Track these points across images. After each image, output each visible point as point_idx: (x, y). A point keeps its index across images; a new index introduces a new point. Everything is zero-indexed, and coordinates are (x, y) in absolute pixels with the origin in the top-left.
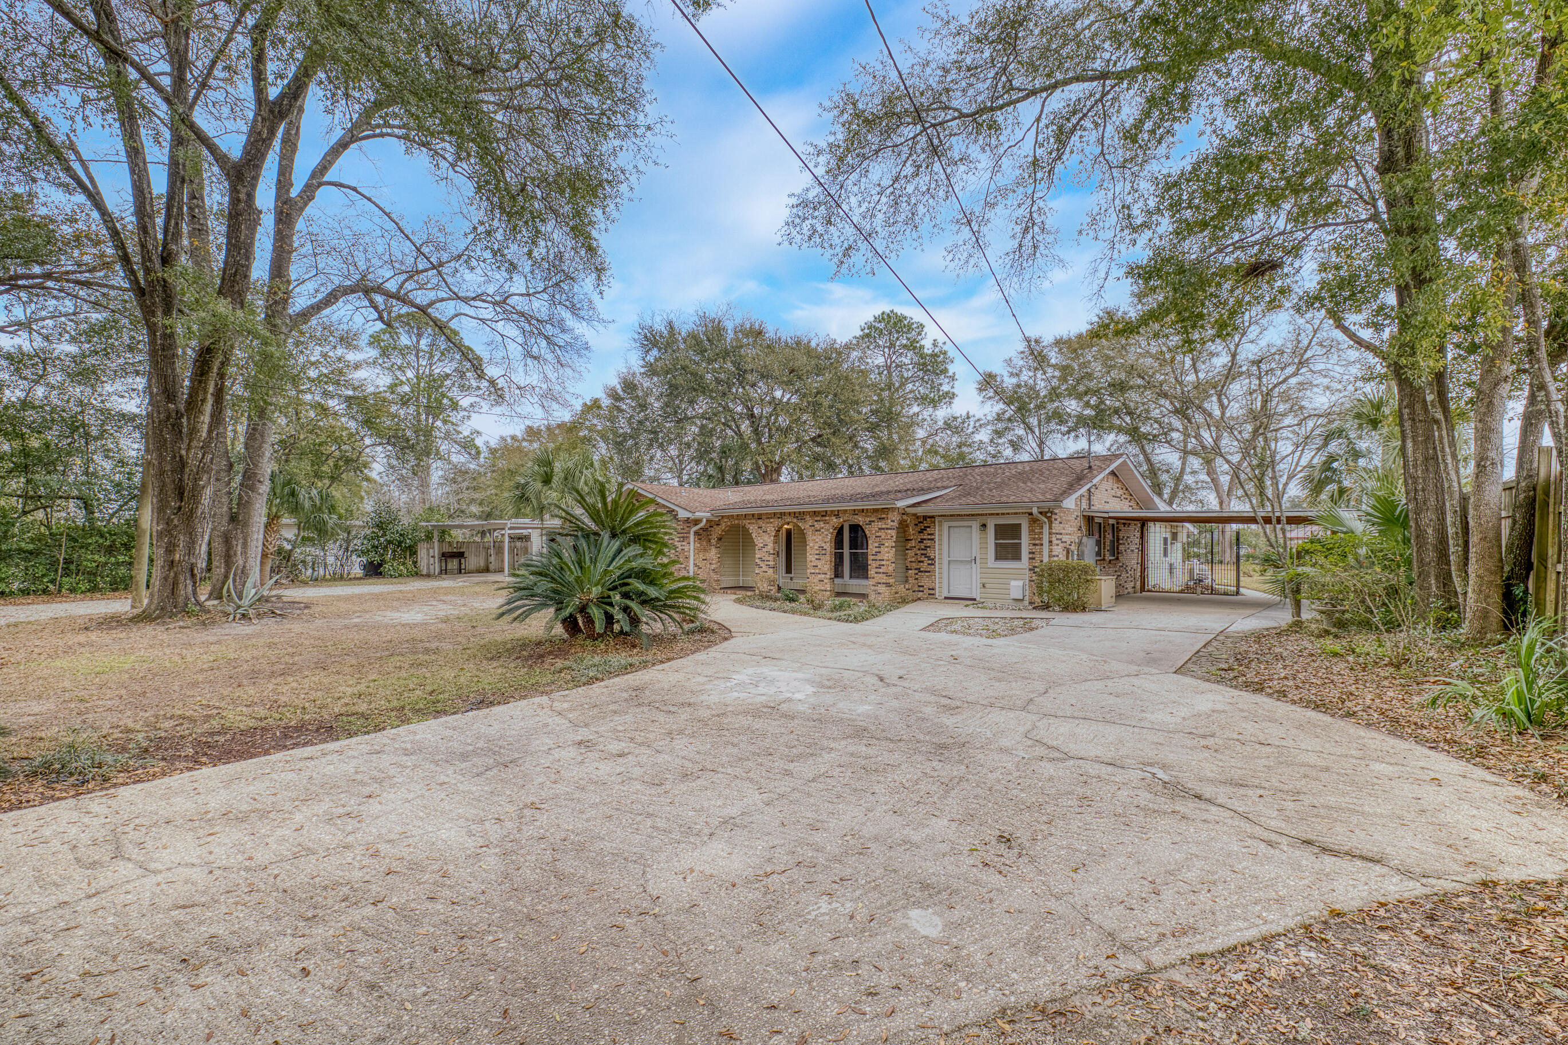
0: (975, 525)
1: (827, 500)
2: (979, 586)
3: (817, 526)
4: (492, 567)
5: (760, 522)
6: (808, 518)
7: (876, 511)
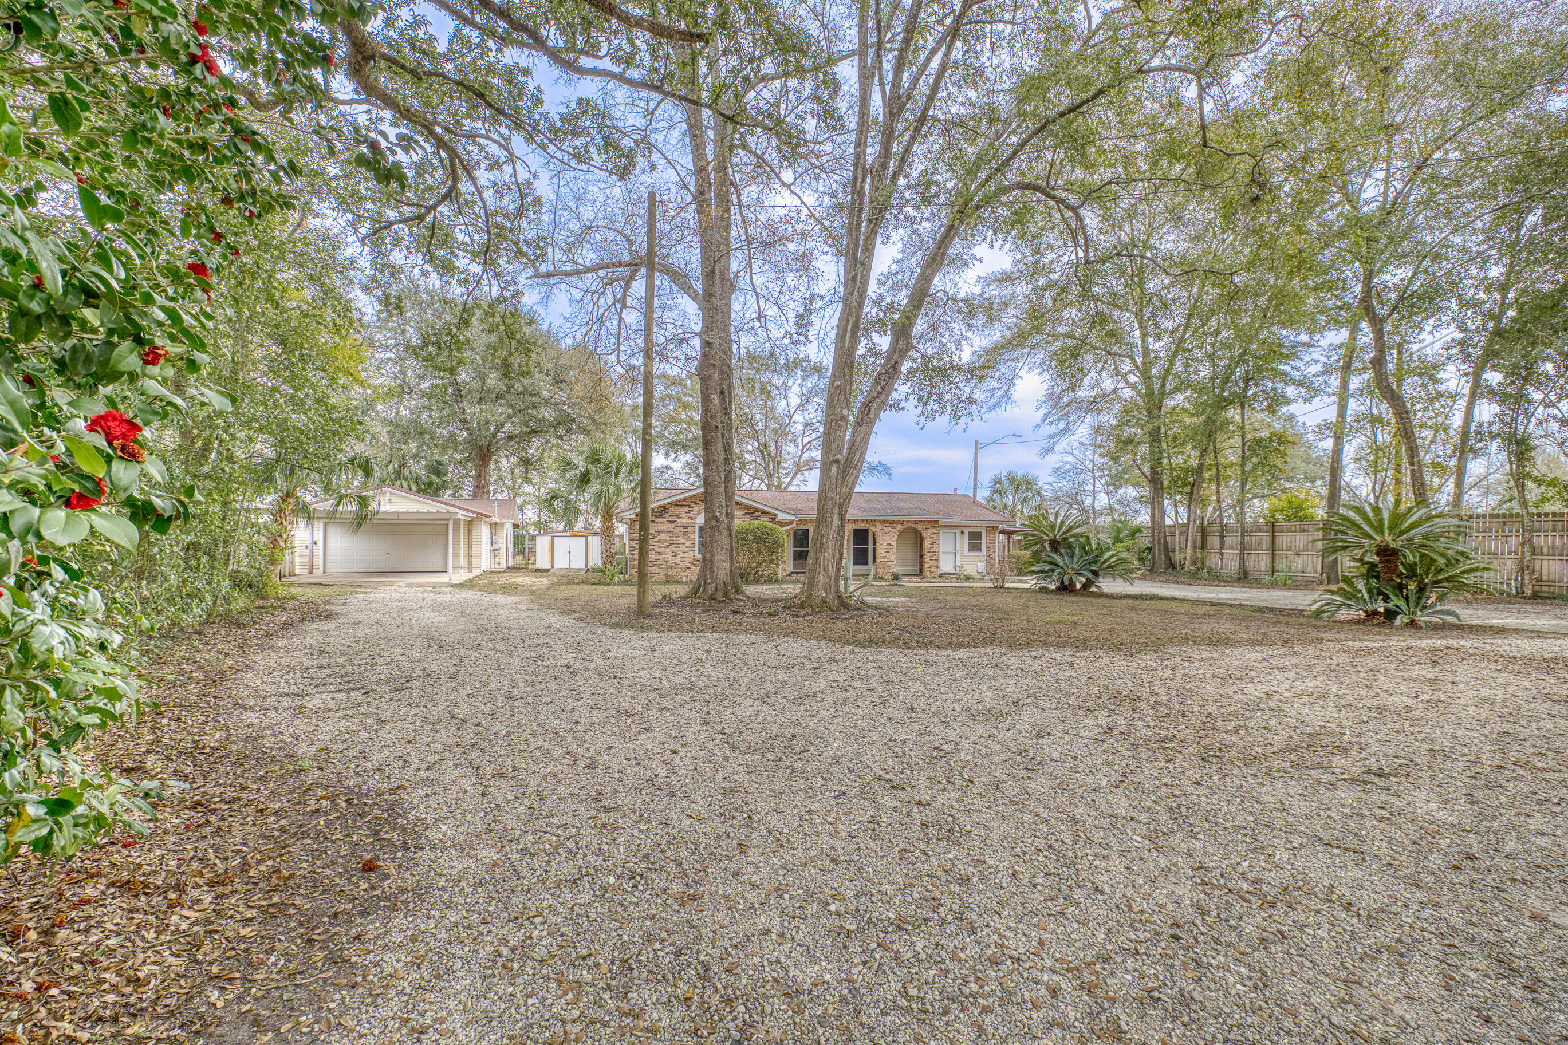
0: (958, 532)
2: (960, 566)
3: (886, 530)
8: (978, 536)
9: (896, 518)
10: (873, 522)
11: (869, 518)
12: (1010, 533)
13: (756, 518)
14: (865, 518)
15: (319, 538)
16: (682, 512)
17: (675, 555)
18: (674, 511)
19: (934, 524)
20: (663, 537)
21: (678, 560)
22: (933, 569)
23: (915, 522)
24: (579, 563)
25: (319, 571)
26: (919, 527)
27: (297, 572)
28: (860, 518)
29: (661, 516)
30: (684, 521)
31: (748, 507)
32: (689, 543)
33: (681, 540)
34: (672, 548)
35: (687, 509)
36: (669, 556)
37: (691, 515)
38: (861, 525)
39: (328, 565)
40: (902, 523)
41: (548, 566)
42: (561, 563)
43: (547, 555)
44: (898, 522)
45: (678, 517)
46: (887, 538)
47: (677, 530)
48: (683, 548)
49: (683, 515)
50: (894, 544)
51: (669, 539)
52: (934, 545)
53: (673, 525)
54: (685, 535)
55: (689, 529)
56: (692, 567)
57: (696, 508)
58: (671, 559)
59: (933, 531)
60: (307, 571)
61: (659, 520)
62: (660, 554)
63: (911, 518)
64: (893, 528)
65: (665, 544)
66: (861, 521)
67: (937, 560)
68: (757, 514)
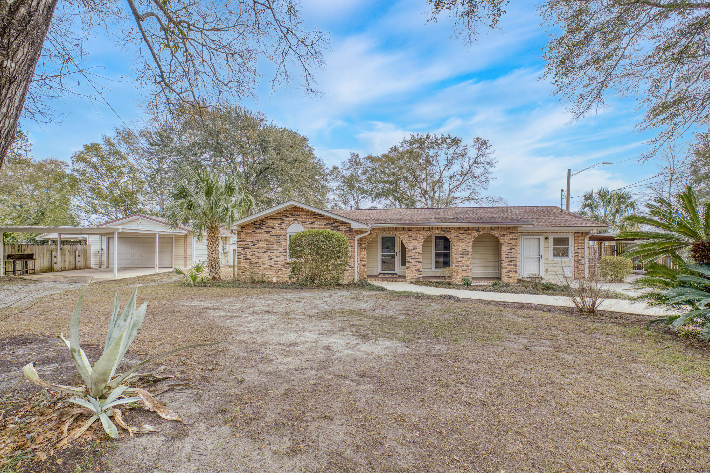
0: (542, 238)
1: (471, 220)
2: (544, 270)
3: (461, 236)
4: (56, 267)
5: (411, 233)
6: (453, 231)
7: (509, 228)
8: (565, 241)
9: (471, 225)
10: (448, 229)
11: (444, 225)
12: (600, 239)
13: (336, 228)
14: (439, 225)
15: (105, 246)
16: (276, 223)
17: (271, 259)
18: (270, 223)
19: (512, 230)
20: (261, 244)
21: (272, 263)
22: (511, 274)
23: (492, 229)
25: (104, 266)
26: (496, 234)
27: (93, 266)
28: (435, 226)
29: (260, 228)
30: (277, 231)
31: (329, 218)
32: (281, 250)
33: (275, 247)
34: (269, 253)
35: (280, 221)
36: (266, 260)
37: (283, 226)
39: (110, 263)
40: (478, 230)
44: (474, 229)
45: (273, 228)
46: (461, 243)
47: (272, 239)
48: (276, 253)
49: (277, 226)
50: (470, 249)
51: (266, 246)
52: (513, 251)
53: (269, 235)
54: (278, 243)
55: (281, 238)
56: (284, 269)
57: (287, 220)
58: (267, 263)
59: (511, 236)
60: (98, 266)
61: (259, 231)
62: (259, 258)
63: (488, 225)
64: (468, 234)
65: (263, 250)
66: (437, 228)
67: (516, 266)
68: (336, 224)
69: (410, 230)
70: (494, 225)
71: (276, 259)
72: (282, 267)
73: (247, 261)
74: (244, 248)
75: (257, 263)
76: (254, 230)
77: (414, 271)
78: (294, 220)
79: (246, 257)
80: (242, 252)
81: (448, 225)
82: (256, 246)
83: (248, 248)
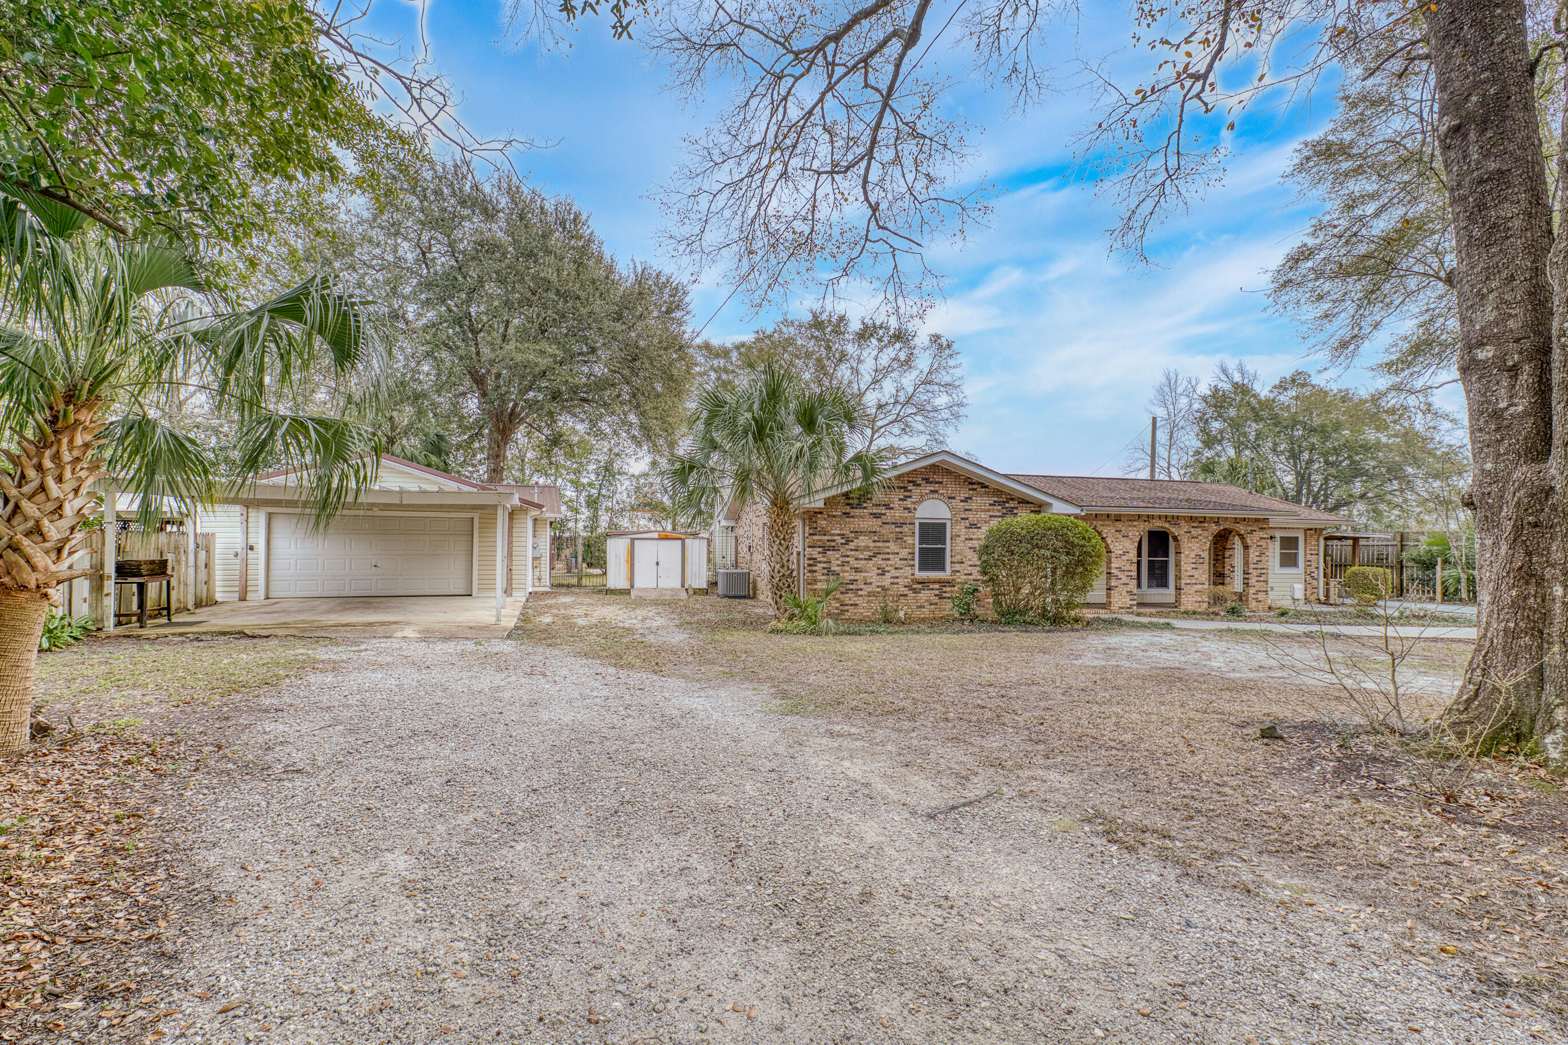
3: (1194, 532)
5: (1119, 526)
6: (1183, 523)
8: (1293, 543)
9: (1208, 514)
10: (1175, 520)
11: (1170, 513)
13: (1011, 512)
14: (1163, 513)
15: (259, 540)
16: (894, 498)
17: (883, 573)
18: (881, 496)
20: (863, 541)
21: (887, 581)
22: (1261, 596)
23: (1236, 521)
24: (672, 581)
25: (257, 595)
26: (1242, 529)
27: (219, 597)
28: (1156, 512)
29: (859, 506)
30: (898, 514)
32: (904, 553)
33: (893, 547)
34: (878, 561)
35: (902, 494)
36: (872, 575)
37: (908, 503)
38: (1157, 525)
39: (273, 585)
40: (1217, 521)
41: (623, 584)
42: (644, 580)
43: (624, 568)
44: (1211, 520)
45: (888, 507)
46: (1195, 546)
47: (885, 530)
48: (895, 560)
49: (896, 504)
50: (1205, 554)
51: (872, 544)
52: (1263, 558)
53: (879, 522)
54: (899, 538)
55: (905, 528)
56: (910, 593)
57: (916, 492)
58: (876, 581)
59: (1262, 534)
60: (237, 595)
61: (857, 512)
62: (857, 570)
63: (1231, 514)
64: (1204, 529)
65: (867, 554)
66: (1160, 517)
67: (1266, 582)
68: (1012, 504)
69: (1118, 518)
70: (1240, 514)
71: (893, 572)
72: (906, 591)
73: (832, 578)
74: (825, 549)
75: (852, 582)
76: (848, 509)
77: (1124, 593)
78: (932, 491)
79: (829, 570)
80: (820, 558)
81: (1176, 512)
82: (852, 545)
83: (834, 549)
